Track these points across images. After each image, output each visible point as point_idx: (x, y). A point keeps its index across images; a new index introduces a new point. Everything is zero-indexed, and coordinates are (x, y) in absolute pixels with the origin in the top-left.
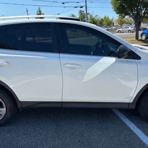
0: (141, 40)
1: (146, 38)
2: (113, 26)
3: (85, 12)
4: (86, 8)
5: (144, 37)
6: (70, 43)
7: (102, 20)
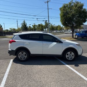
0: (75, 38)
1: (78, 37)
2: (63, 30)
3: (48, 23)
4: (49, 21)
5: (77, 37)
6: (44, 38)
7: (57, 26)
